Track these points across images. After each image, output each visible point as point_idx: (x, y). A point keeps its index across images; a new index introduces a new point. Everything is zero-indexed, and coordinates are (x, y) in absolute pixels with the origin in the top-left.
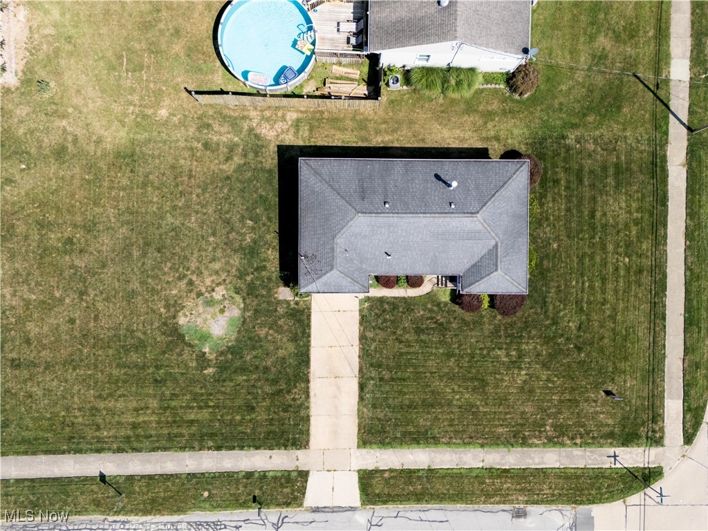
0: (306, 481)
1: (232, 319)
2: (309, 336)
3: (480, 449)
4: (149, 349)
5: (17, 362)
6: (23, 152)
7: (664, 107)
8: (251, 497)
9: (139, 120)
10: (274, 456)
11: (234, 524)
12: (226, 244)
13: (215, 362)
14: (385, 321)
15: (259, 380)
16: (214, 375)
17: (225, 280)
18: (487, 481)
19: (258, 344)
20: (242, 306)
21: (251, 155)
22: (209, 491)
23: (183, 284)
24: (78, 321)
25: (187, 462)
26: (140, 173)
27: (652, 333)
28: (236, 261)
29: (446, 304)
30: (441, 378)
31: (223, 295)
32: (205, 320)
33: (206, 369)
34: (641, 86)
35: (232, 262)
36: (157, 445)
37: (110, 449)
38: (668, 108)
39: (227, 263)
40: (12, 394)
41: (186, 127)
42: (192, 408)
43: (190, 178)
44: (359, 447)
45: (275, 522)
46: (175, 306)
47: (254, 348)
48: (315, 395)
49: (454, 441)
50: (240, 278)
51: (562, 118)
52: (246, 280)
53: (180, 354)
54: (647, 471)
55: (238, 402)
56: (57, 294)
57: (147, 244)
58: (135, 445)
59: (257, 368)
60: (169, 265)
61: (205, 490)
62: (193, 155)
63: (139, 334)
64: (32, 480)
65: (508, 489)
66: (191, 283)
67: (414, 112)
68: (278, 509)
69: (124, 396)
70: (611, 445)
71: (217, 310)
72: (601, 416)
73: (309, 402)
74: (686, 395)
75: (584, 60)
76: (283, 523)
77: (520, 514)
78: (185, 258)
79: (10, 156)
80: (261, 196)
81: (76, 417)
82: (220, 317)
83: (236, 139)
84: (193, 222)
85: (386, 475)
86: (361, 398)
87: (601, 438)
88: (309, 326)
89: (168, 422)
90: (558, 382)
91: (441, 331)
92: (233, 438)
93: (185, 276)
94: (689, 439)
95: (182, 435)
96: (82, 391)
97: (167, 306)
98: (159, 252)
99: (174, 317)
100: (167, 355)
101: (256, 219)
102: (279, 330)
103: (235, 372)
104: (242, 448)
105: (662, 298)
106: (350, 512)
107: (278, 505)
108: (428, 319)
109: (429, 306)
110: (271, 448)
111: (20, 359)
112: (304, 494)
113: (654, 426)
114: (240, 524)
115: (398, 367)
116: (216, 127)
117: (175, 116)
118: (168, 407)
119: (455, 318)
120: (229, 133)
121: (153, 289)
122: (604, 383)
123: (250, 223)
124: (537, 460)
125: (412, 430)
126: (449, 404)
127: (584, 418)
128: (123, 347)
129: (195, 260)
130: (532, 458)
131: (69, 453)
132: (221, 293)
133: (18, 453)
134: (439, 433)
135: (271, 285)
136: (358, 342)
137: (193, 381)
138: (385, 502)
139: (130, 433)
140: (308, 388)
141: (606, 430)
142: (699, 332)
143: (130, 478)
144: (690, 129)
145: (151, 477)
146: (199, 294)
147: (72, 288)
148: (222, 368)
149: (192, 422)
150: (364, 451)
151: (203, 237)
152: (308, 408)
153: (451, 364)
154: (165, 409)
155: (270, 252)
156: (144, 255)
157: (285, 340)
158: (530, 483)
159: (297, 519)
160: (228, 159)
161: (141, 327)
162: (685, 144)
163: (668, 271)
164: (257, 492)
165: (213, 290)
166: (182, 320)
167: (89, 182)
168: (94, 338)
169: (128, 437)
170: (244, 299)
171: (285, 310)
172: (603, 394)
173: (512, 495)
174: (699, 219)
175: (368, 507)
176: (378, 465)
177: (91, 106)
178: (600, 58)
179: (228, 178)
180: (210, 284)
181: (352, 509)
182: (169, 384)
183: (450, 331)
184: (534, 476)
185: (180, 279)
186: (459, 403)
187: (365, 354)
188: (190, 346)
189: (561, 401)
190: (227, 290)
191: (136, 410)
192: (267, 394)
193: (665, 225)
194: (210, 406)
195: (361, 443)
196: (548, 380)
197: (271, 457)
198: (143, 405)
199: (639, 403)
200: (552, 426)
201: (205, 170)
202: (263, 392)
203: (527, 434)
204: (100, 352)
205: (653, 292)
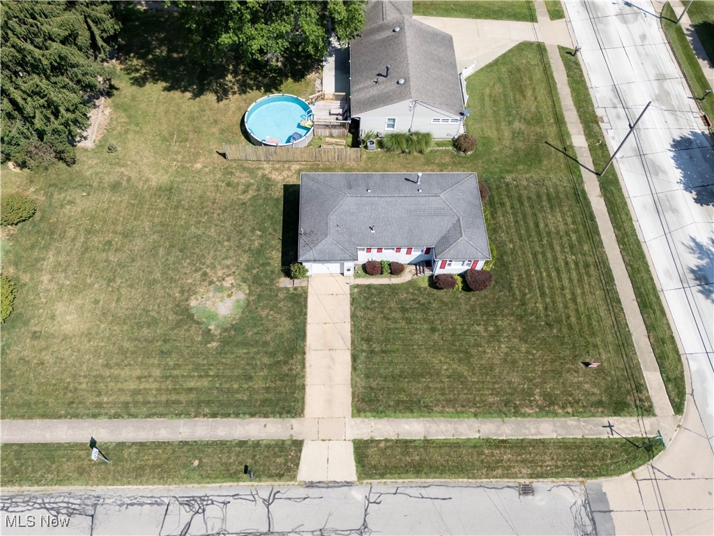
0: (300, 451)
1: (238, 301)
2: (306, 314)
3: (474, 419)
4: (160, 325)
5: (37, 334)
7: (574, 161)
8: (243, 467)
9: (179, 170)
10: (268, 425)
11: (222, 499)
12: (238, 247)
13: (219, 337)
14: (373, 302)
15: (258, 353)
16: (217, 348)
17: (234, 272)
18: (486, 451)
19: (259, 322)
20: (247, 291)
21: (263, 190)
22: (200, 460)
23: (198, 275)
24: (101, 302)
25: (181, 430)
26: (175, 200)
27: (612, 314)
28: (245, 259)
29: (425, 289)
30: (428, 350)
31: (232, 284)
32: (214, 303)
33: (210, 342)
34: (553, 149)
35: (242, 259)
36: (154, 411)
37: (106, 414)
38: (578, 162)
39: (238, 260)
41: (214, 174)
42: (194, 377)
43: (213, 204)
44: (353, 416)
45: (266, 497)
46: (188, 292)
47: (255, 326)
48: (310, 366)
49: (447, 410)
50: (248, 270)
51: (499, 167)
52: (252, 273)
53: (188, 330)
54: (647, 441)
55: (237, 372)
56: (88, 281)
57: (172, 246)
58: (133, 410)
59: (257, 342)
60: (188, 261)
61: (196, 458)
62: (218, 190)
63: (153, 314)
64: (22, 445)
65: (509, 460)
66: (205, 274)
67: (387, 164)
68: (270, 483)
69: (130, 365)
70: (603, 414)
71: (225, 295)
72: (586, 386)
73: (305, 372)
74: (661, 366)
76: (274, 499)
78: (203, 255)
79: (76, 187)
80: (269, 215)
81: (80, 383)
82: (227, 300)
83: (252, 181)
84: (212, 232)
85: (382, 445)
86: (354, 368)
87: (591, 406)
88: (306, 306)
89: (167, 390)
90: (538, 355)
91: (423, 310)
92: (230, 405)
93: (200, 269)
94: (678, 408)
95: (179, 402)
96: (92, 360)
97: (182, 292)
98: (181, 252)
99: (187, 300)
100: (175, 331)
101: (263, 230)
102: (279, 311)
103: (237, 346)
104: (237, 415)
105: (613, 286)
106: (346, 488)
107: (271, 476)
108: (411, 300)
109: (411, 290)
110: (266, 416)
111: (41, 332)
112: (297, 465)
113: (640, 396)
114: (228, 499)
115: (387, 340)
116: (238, 174)
117: (207, 167)
118: (170, 376)
119: (435, 300)
120: (247, 177)
121: (172, 278)
122: (581, 355)
123: (259, 233)
124: (533, 431)
125: (405, 398)
126: (438, 374)
127: (570, 387)
128: (137, 323)
129: (210, 258)
130: (527, 428)
131: (66, 417)
132: (230, 282)
133: (14, 417)
134: (431, 402)
135: (274, 276)
136: (349, 319)
137: (196, 354)
138: (382, 476)
139: (129, 399)
140: (304, 359)
141: (594, 399)
142: (654, 313)
143: (121, 445)
144: (598, 174)
145: (142, 444)
146: (211, 283)
147: (102, 277)
148: (225, 342)
149: (190, 390)
150: (358, 420)
151: (219, 242)
152: (304, 377)
153: (436, 338)
154: (167, 377)
155: (274, 253)
156: (169, 253)
157: (284, 318)
158: (530, 453)
159: (289, 495)
160: (244, 192)
161: (156, 307)
162: (598, 183)
163: (611, 266)
164: (249, 462)
165: (223, 279)
166: (193, 303)
167: (133, 205)
168: (113, 316)
169: (127, 403)
170: (250, 286)
171: (285, 295)
172: (582, 365)
173: (514, 467)
174: (625, 230)
175: (365, 481)
176: (373, 434)
177: (145, 161)
178: (518, 133)
179: (243, 204)
180: (221, 275)
181: (349, 484)
182: (174, 355)
183: (431, 310)
184: (533, 446)
185: (196, 271)
186: (448, 373)
187: (355, 329)
188: (198, 323)
189: (544, 372)
190: (235, 279)
191: (139, 378)
192: (265, 365)
193: (598, 234)
194: (211, 376)
195: (355, 411)
196: (528, 352)
197: (265, 426)
198: (146, 374)
199: (619, 374)
200: (540, 395)
201: (227, 198)
202: (261, 363)
203: (518, 403)
204: (115, 328)
205: (604, 282)
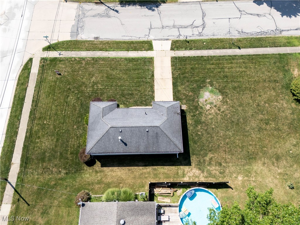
0: (171, 47)
1: (203, 98)
3: (110, 57)
4: (231, 87)
5: (276, 82)
6: (292, 157)
8: (189, 43)
10: (183, 54)
11: (194, 36)
13: (207, 84)
15: (190, 78)
16: (207, 79)
18: (108, 47)
20: (199, 103)
22: (204, 44)
25: (212, 53)
29: (121, 104)
30: (124, 78)
32: (212, 97)
33: (210, 81)
36: (223, 58)
37: (239, 56)
40: (275, 72)
41: (230, 172)
42: (213, 69)
43: (225, 150)
44: (153, 57)
45: (181, 36)
46: (224, 102)
47: (193, 88)
48: (170, 73)
49: (119, 59)
51: (66, 182)
53: (219, 86)
54: (49, 50)
55: (197, 70)
57: (237, 124)
58: (230, 57)
59: (191, 82)
61: (205, 45)
62: (225, 160)
63: (235, 92)
64: (262, 47)
65: (100, 45)
66: (219, 110)
68: (180, 40)
69: (237, 72)
70: (61, 58)
72: (63, 67)
73: (172, 71)
74: (29, 74)
75: (53, 212)
76: (178, 36)
77: (97, 38)
79: (297, 156)
81: (252, 65)
82: (207, 98)
83: (209, 168)
84: (222, 133)
85: (143, 49)
86: (153, 72)
87: (64, 60)
89: (221, 64)
92: (197, 60)
94: (31, 60)
95: (215, 60)
96: (251, 73)
98: (233, 121)
99: (223, 98)
100: (224, 85)
101: (197, 135)
103: (199, 80)
104: (194, 57)
105: (32, 108)
106: (156, 39)
107: (180, 41)
108: (128, 99)
110: (184, 57)
112: (172, 44)
114: (192, 36)
115: (139, 82)
117: (235, 177)
118: (221, 69)
120: (212, 170)
121: (233, 107)
122: (61, 78)
123: (199, 133)
124: (89, 53)
125: (134, 63)
126: (121, 70)
127: (70, 66)
128: (240, 88)
129: (219, 118)
130: (91, 54)
131: (252, 55)
132: (207, 107)
133: (269, 54)
134: (125, 61)
135: (189, 110)
136: (155, 90)
137: (214, 77)
138: (144, 41)
139: (233, 61)
140: (172, 75)
141: (62, 63)
142: (19, 96)
143: (230, 48)
144: (6, 180)
145: (224, 48)
146: (215, 106)
148: (204, 82)
149: (212, 64)
150: (152, 56)
151: (217, 127)
152: (172, 69)
155: (191, 122)
156: (238, 120)
158: (92, 47)
159: (173, 37)
160: (211, 159)
161: (235, 95)
163: (28, 119)
164: (188, 44)
165: (210, 108)
166: (220, 97)
167: (264, 147)
172: (62, 74)
173: (99, 43)
175: (149, 40)
176: (147, 52)
178: (44, 213)
179: (210, 151)
180: (212, 110)
181: (155, 40)
182: (222, 76)
184: (90, 48)
185: (223, 112)
186: (117, 71)
187: (152, 87)
188: (216, 89)
189: (79, 72)
191: (232, 68)
192: (187, 73)
193: (26, 137)
194: (206, 69)
195: (153, 58)
196: (82, 78)
197: (184, 54)
198: (230, 69)
200: (83, 64)
201: (220, 154)
202: (189, 74)
203: (92, 61)
205: (36, 110)
